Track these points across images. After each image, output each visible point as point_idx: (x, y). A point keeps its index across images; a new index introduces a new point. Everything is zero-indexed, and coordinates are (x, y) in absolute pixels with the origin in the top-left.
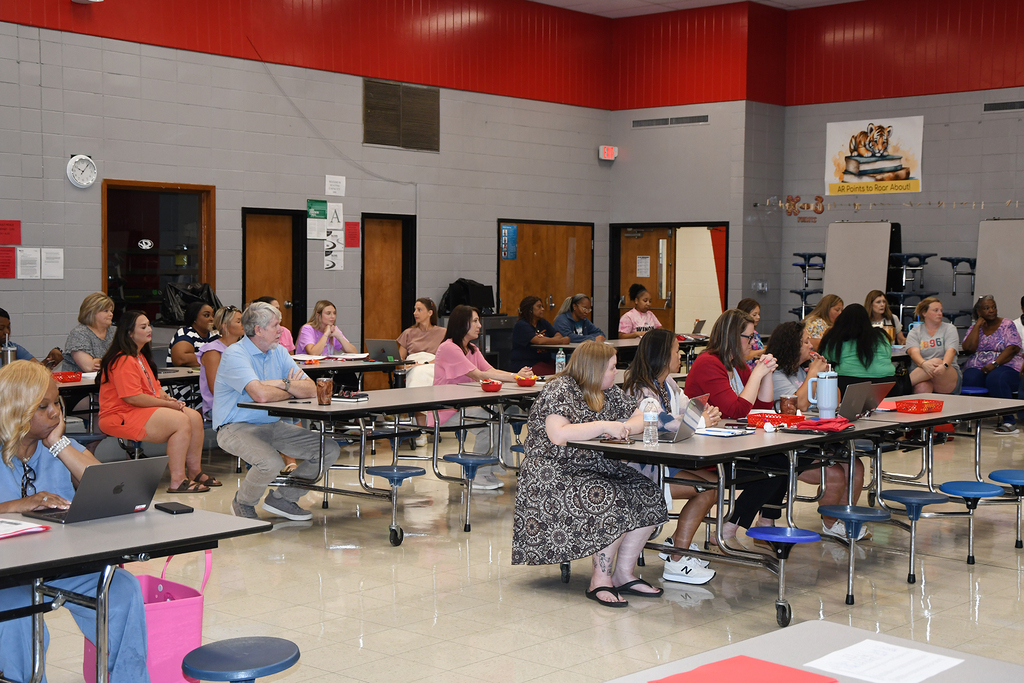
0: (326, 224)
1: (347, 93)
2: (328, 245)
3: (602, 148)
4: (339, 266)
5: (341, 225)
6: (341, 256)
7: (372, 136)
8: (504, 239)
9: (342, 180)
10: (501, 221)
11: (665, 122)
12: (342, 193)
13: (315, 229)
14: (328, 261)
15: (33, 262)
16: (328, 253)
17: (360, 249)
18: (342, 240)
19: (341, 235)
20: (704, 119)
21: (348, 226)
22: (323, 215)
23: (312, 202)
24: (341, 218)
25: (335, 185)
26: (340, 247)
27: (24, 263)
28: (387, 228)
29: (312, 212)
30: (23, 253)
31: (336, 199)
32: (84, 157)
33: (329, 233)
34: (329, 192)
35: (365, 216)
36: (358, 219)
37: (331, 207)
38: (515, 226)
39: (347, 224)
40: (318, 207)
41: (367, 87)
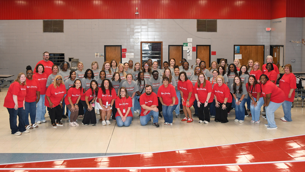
0: (187, 47)
2: (188, 51)
3: (266, 28)
4: (191, 55)
5: (191, 47)
6: (191, 53)
7: (199, 30)
8: (236, 49)
9: (192, 39)
10: (234, 45)
11: (276, 22)
13: (185, 48)
14: (188, 54)
15: (129, 55)
16: (188, 53)
17: (196, 52)
18: (192, 50)
19: (191, 49)
20: (281, 21)
22: (187, 46)
23: (184, 43)
24: (191, 46)
25: (190, 40)
28: (205, 47)
29: (184, 45)
30: (127, 54)
31: (190, 43)
32: (137, 38)
33: (188, 49)
34: (188, 41)
35: (197, 45)
36: (195, 46)
37: (189, 44)
38: (239, 46)
39: (193, 47)
40: (186, 44)
41: (198, 21)
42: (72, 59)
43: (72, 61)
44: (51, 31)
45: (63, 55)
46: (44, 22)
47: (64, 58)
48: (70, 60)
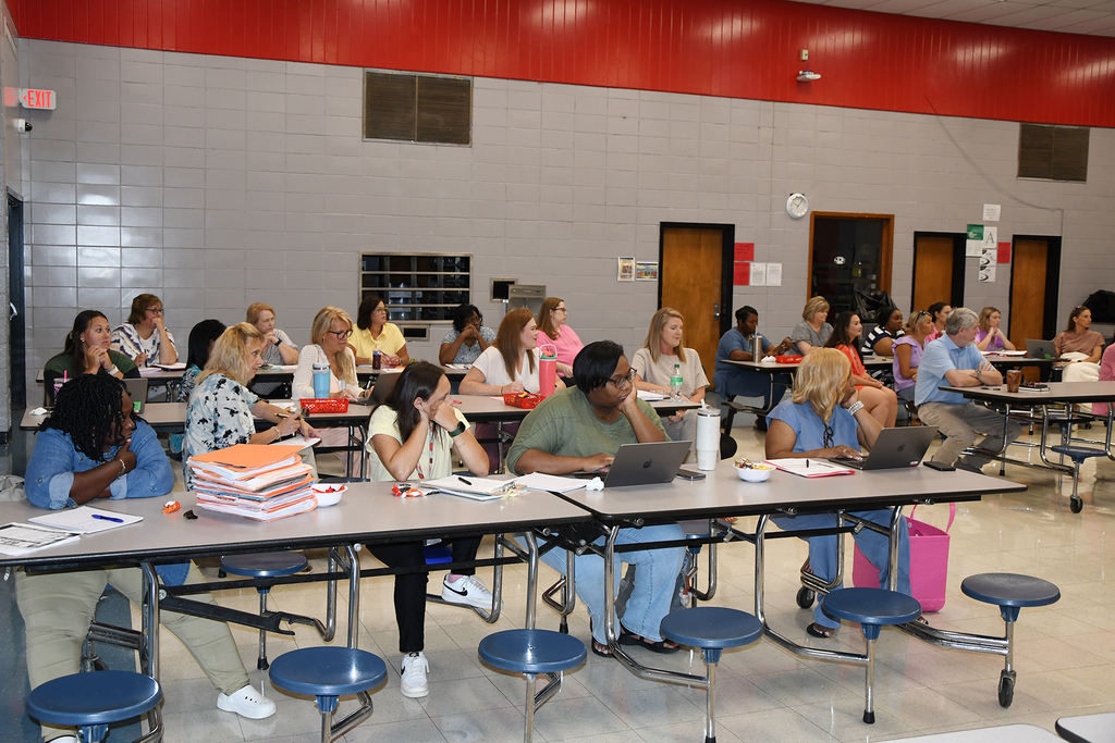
0: (982, 244)
1: (1005, 137)
2: (983, 261)
4: (992, 279)
5: (995, 245)
6: (993, 270)
7: (1025, 172)
9: (998, 208)
12: (996, 218)
13: (972, 248)
14: (982, 274)
15: (761, 273)
16: (983, 268)
17: (1010, 265)
18: (995, 258)
19: (994, 253)
21: (1001, 247)
22: (980, 237)
23: (971, 227)
24: (995, 240)
25: (992, 212)
26: (993, 263)
27: (754, 274)
28: (1034, 247)
29: (971, 234)
30: (755, 267)
31: (991, 224)
32: (799, 195)
33: (984, 252)
34: (986, 217)
35: (1016, 238)
36: (1010, 240)
37: (987, 230)
39: (1000, 244)
40: (976, 231)
41: (1024, 132)
42: (511, 287)
43: (510, 295)
44: (403, 134)
45: (465, 262)
46: (371, 80)
47: (465, 281)
48: (500, 289)
